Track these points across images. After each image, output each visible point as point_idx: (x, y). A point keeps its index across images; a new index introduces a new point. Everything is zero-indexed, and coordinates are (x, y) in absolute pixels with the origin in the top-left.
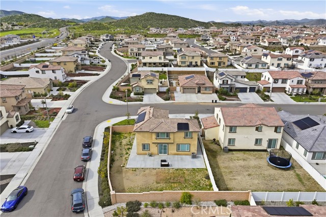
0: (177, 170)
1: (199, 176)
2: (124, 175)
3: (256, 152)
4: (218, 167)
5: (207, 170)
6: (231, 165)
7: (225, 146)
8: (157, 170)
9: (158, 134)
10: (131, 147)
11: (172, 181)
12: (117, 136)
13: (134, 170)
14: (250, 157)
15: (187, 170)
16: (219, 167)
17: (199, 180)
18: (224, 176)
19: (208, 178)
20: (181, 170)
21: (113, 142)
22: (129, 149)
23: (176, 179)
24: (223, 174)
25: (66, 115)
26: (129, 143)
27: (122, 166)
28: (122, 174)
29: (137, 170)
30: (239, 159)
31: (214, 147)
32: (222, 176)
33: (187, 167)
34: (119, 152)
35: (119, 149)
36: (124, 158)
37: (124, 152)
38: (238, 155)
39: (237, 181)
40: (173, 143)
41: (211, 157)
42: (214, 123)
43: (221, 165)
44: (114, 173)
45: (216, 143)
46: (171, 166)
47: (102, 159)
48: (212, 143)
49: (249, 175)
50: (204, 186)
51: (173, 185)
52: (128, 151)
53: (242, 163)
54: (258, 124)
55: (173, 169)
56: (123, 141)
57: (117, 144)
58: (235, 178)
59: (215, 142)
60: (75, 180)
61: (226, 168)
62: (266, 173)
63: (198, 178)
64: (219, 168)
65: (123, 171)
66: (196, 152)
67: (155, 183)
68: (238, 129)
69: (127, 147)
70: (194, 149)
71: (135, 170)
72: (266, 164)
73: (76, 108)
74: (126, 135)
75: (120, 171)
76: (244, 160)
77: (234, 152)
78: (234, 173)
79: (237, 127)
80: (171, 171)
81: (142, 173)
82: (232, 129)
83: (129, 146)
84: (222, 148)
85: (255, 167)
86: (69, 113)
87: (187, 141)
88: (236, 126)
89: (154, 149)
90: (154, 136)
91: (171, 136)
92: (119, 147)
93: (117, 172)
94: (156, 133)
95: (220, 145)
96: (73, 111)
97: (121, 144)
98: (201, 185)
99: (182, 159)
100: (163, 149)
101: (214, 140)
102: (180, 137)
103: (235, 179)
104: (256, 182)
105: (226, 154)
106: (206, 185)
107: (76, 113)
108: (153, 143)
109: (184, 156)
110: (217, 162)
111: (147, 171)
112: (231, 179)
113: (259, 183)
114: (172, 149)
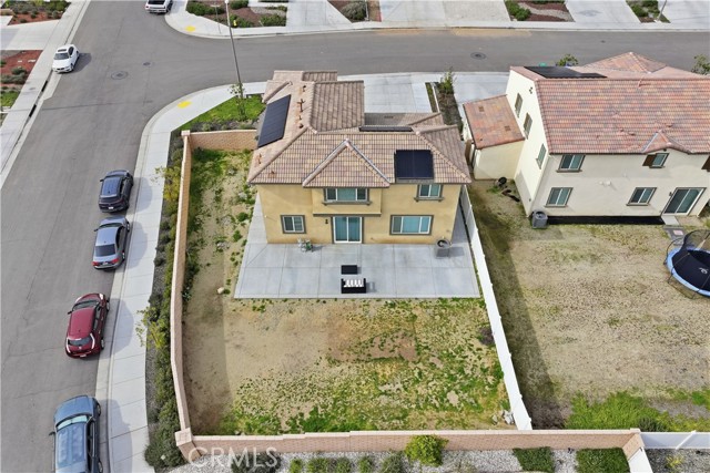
0: (393, 305)
1: (461, 333)
2: (226, 326)
3: (628, 228)
4: (517, 291)
5: (483, 304)
6: (557, 278)
7: (536, 208)
8: (331, 304)
9: (330, 193)
10: (248, 212)
11: (376, 352)
12: (208, 164)
13: (259, 305)
14: (610, 246)
15: (424, 304)
16: (519, 289)
17: (461, 349)
18: (536, 327)
19: (487, 338)
20: (405, 304)
21: (195, 190)
22: (244, 217)
23: (389, 344)
24: (534, 317)
25: (55, 80)
26: (243, 195)
27: (220, 290)
28: (222, 326)
29: (269, 307)
30: (577, 253)
31: (499, 205)
32: (530, 327)
33: (421, 295)
34: (212, 233)
35: (212, 221)
36: (227, 254)
37: (230, 233)
38: (575, 240)
39: (575, 346)
40: (379, 215)
41: (492, 247)
42: (507, 128)
43: (526, 280)
44: (196, 322)
45: (506, 193)
46: (374, 291)
47: (159, 263)
48: (494, 190)
49: (613, 322)
50: (478, 372)
51: (379, 368)
52: (239, 228)
53: (586, 271)
54: (657, 146)
55: (379, 300)
56: (225, 185)
57: (209, 196)
58: (569, 333)
59: (506, 186)
60: (73, 354)
61: (539, 290)
62: (664, 311)
63: (457, 338)
64: (519, 294)
65: (226, 312)
66: (449, 236)
67: (324, 362)
68: (588, 162)
69: (237, 210)
70: (444, 228)
71: (261, 307)
72: (662, 276)
73: (84, 51)
74: (235, 161)
75: (214, 316)
76: (594, 258)
77: (562, 228)
78: (566, 312)
79: (587, 157)
80: (373, 312)
81: (285, 318)
82: (569, 162)
83: (243, 208)
84: (528, 212)
85: (628, 288)
86: (63, 72)
87: (425, 207)
88: (584, 155)
89: (320, 230)
90: (318, 197)
91: (374, 197)
92: (214, 212)
93: (204, 318)
94: (324, 188)
95: (518, 200)
96: (75, 67)
97: (218, 199)
98: (467, 372)
99: (406, 260)
100: (348, 228)
101: (503, 180)
102: (404, 197)
103: (570, 340)
104: (635, 349)
105: (538, 234)
106: (484, 371)
107: (86, 69)
108: (315, 215)
109: (411, 249)
110: (511, 267)
111: (300, 312)
112: (557, 341)
113: (643, 358)
114: (377, 230)
